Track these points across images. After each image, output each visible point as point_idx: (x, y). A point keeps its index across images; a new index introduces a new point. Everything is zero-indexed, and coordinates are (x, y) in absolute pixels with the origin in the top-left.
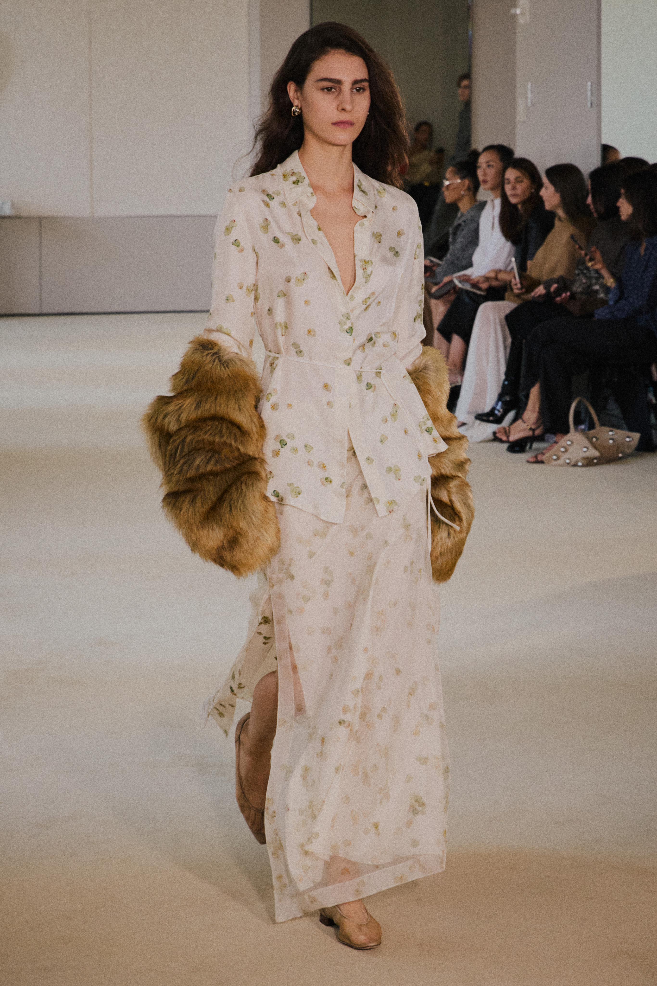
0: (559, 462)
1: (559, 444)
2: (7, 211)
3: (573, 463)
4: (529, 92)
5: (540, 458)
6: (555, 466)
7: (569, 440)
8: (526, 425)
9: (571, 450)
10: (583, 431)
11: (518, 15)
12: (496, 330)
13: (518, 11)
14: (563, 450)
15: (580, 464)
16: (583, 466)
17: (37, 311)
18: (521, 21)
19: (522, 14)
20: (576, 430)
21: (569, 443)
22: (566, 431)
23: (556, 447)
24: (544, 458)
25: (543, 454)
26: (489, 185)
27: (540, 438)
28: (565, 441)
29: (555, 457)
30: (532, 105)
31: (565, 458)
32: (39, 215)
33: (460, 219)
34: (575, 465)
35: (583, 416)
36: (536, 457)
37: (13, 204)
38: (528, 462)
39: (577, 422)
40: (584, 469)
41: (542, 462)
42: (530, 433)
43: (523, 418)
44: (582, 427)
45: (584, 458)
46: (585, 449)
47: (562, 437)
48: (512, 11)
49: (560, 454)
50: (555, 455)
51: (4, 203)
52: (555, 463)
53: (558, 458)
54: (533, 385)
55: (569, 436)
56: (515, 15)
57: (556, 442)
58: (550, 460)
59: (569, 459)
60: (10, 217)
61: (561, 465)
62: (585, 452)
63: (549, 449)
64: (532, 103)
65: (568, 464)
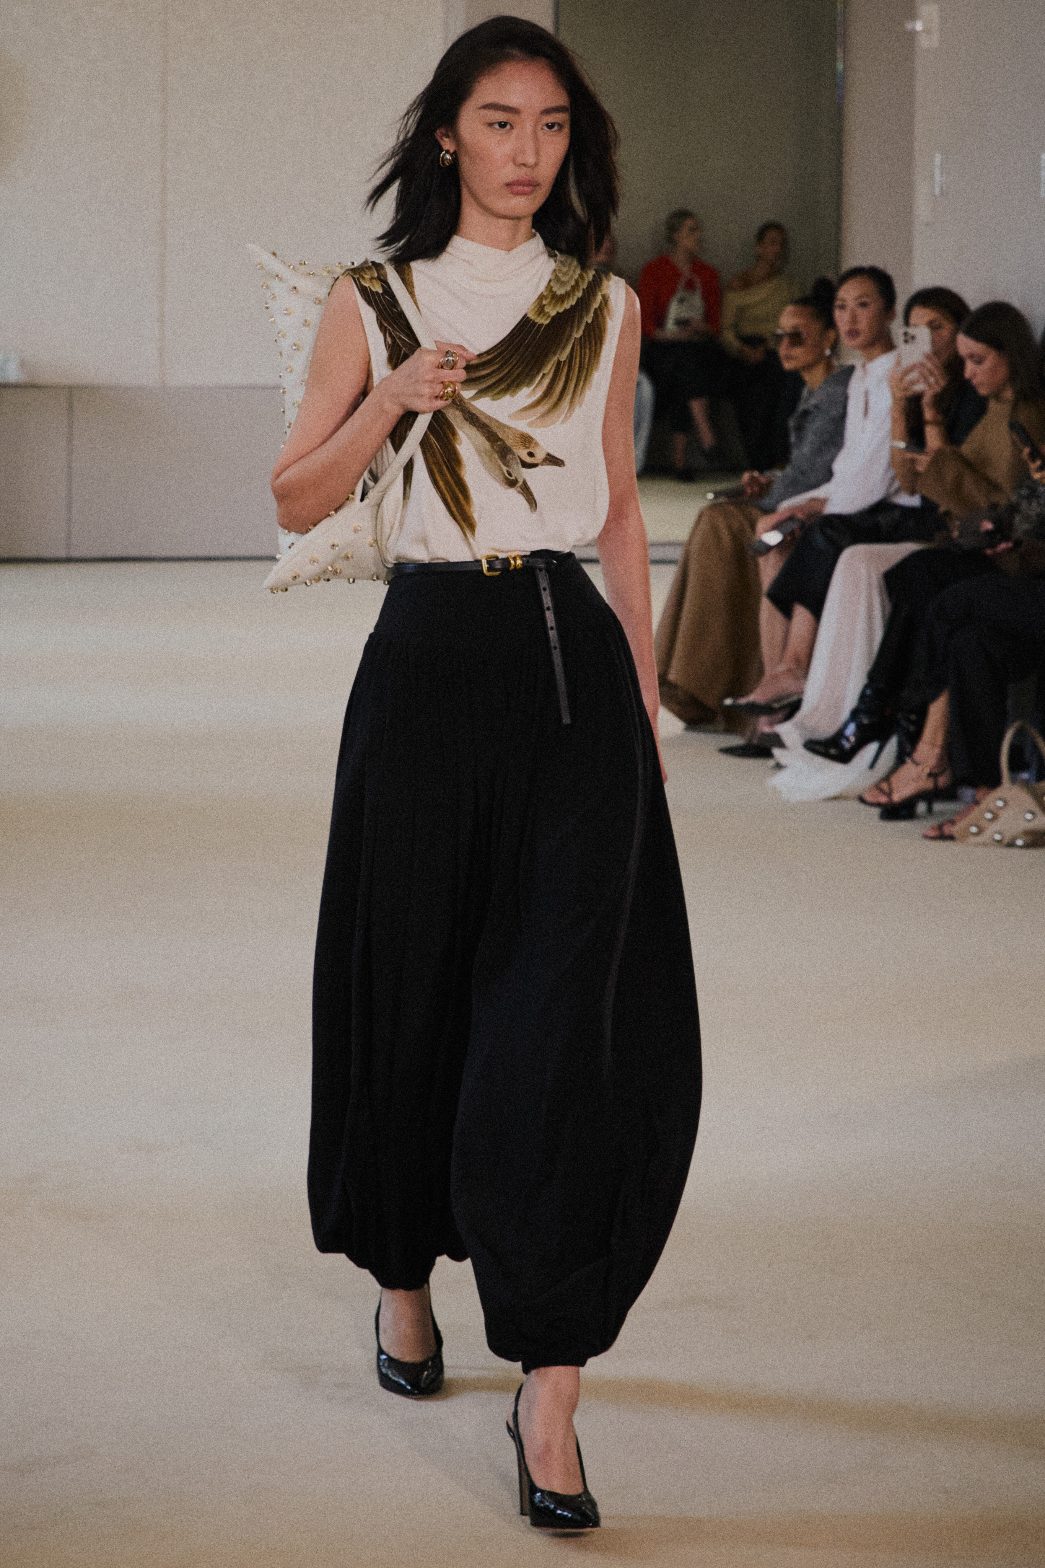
0: (980, 839)
1: (983, 806)
2: (13, 374)
3: (1006, 841)
4: (937, 172)
5: (947, 830)
6: (977, 845)
7: (1000, 799)
8: (920, 768)
9: (1004, 815)
10: (1026, 784)
11: (918, 32)
12: (870, 597)
13: (919, 26)
14: (989, 816)
15: (1020, 842)
16: (1027, 846)
17: (62, 554)
18: (924, 42)
19: (927, 31)
20: (1014, 781)
21: (1000, 804)
22: (994, 782)
23: (976, 811)
24: (955, 830)
25: (953, 822)
26: (860, 340)
27: (948, 794)
28: (994, 799)
29: (974, 829)
30: (942, 193)
31: (993, 832)
32: (66, 382)
33: (807, 399)
34: (1011, 845)
35: (1028, 756)
36: (940, 827)
37: (23, 364)
38: (926, 837)
39: (1016, 766)
40: (1024, 851)
41: (951, 838)
42: (929, 785)
43: (915, 758)
44: (1025, 776)
45: (1027, 833)
46: (1029, 816)
47: (988, 794)
48: (909, 26)
49: (983, 823)
50: (976, 826)
51: (6, 361)
52: (973, 840)
53: (981, 831)
54: (934, 697)
55: (999, 792)
56: (913, 34)
57: (977, 803)
58: (966, 834)
59: (1000, 833)
60: (16, 386)
61: (985, 845)
62: (1029, 821)
63: (964, 814)
64: (942, 188)
65: (998, 842)
